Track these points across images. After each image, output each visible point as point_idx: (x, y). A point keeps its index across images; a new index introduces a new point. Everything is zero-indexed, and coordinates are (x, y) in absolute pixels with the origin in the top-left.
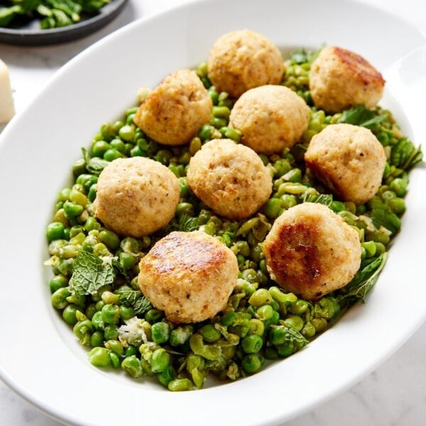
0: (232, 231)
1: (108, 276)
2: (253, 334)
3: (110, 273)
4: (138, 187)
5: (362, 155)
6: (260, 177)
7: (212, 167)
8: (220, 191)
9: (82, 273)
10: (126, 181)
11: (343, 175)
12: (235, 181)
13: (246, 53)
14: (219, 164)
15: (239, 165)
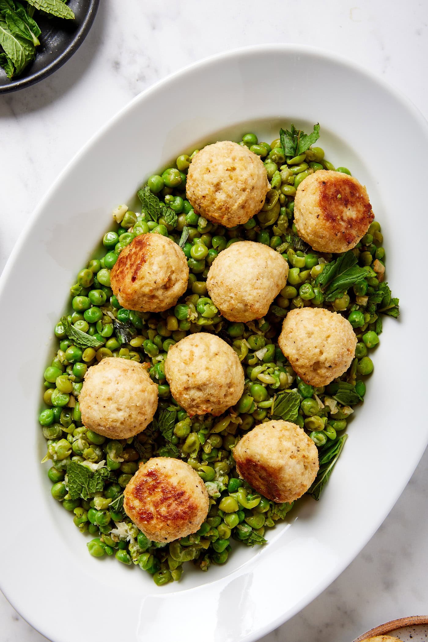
0: (206, 428)
1: (98, 483)
2: (222, 539)
3: (100, 481)
4: (118, 424)
5: (330, 367)
6: (231, 394)
7: (187, 389)
8: (194, 409)
9: (75, 478)
10: (106, 419)
11: (312, 379)
12: (208, 401)
13: (225, 202)
14: (193, 388)
15: (212, 391)
